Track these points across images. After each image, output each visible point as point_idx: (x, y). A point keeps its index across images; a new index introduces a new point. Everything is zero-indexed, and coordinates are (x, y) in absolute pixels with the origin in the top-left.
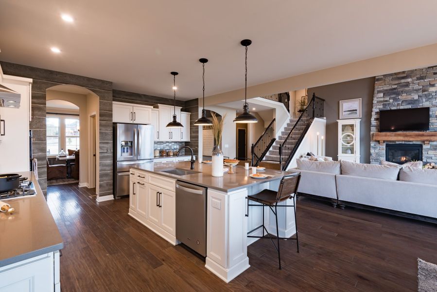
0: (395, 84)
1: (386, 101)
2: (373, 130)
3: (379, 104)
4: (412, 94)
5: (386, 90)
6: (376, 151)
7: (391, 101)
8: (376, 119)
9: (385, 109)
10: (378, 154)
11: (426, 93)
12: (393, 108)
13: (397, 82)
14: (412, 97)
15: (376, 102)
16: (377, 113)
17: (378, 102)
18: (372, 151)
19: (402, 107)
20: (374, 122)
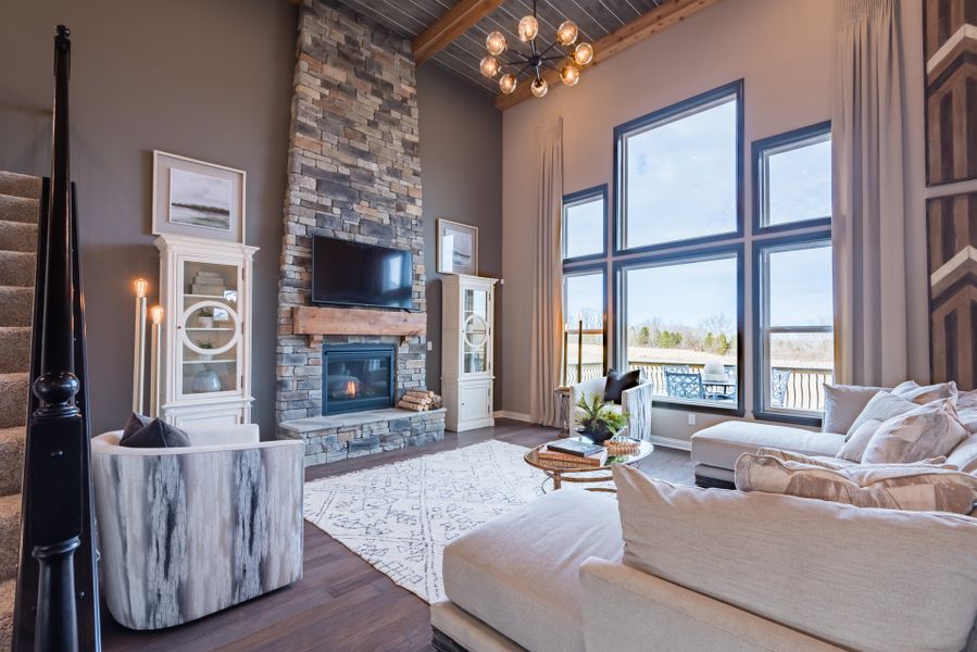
0: (346, 165)
1: (324, 208)
2: (290, 297)
3: (308, 211)
4: (380, 208)
5: (325, 173)
6: (300, 371)
7: (337, 211)
8: (300, 262)
9: (321, 232)
10: (303, 381)
11: (401, 214)
12: (343, 236)
13: (349, 160)
14: (380, 215)
15: (298, 202)
16: (300, 240)
17: (306, 204)
18: (287, 372)
19: (360, 239)
20: (292, 271)
